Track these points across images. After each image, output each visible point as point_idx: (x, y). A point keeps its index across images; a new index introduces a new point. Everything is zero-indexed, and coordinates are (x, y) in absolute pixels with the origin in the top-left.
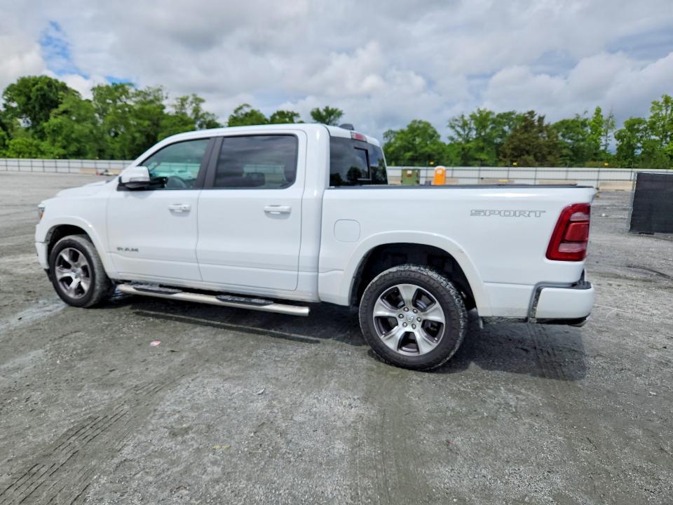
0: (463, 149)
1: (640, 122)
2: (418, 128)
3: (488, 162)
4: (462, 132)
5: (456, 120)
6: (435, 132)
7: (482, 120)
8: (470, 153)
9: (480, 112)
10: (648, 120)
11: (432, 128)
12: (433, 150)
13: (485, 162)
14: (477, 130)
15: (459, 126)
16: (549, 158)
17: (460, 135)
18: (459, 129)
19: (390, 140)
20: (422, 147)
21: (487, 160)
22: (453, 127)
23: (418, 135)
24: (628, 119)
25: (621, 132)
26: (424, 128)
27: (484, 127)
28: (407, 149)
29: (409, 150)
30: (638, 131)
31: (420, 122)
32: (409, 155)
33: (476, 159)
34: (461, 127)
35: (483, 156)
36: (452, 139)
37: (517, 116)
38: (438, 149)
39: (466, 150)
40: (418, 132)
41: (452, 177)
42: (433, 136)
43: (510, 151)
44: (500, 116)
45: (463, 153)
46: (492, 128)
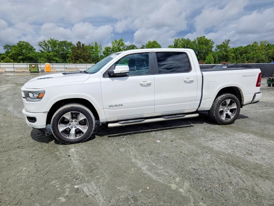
0: (47, 56)
1: (109, 48)
2: (23, 45)
3: (60, 61)
4: (45, 48)
5: (42, 43)
6: (32, 47)
7: (54, 43)
8: (51, 57)
9: (52, 40)
10: (112, 48)
11: (30, 45)
12: (33, 56)
13: (58, 61)
14: (52, 47)
15: (43, 45)
16: (89, 60)
17: (44, 49)
18: (43, 46)
19: (8, 50)
20: (27, 54)
21: (59, 60)
22: (41, 46)
23: (24, 48)
24: (105, 47)
25: (104, 51)
26: (26, 45)
27: (55, 46)
28: (19, 55)
29: (20, 55)
30: (109, 51)
31: (23, 42)
32: (20, 57)
33: (54, 60)
34: (44, 46)
35: (57, 59)
36: (41, 51)
37: (68, 43)
38: (35, 55)
39: (49, 56)
40: (23, 47)
41: (53, 68)
42: (31, 49)
43: (74, 57)
44: (61, 42)
45: (47, 57)
46: (59, 47)
